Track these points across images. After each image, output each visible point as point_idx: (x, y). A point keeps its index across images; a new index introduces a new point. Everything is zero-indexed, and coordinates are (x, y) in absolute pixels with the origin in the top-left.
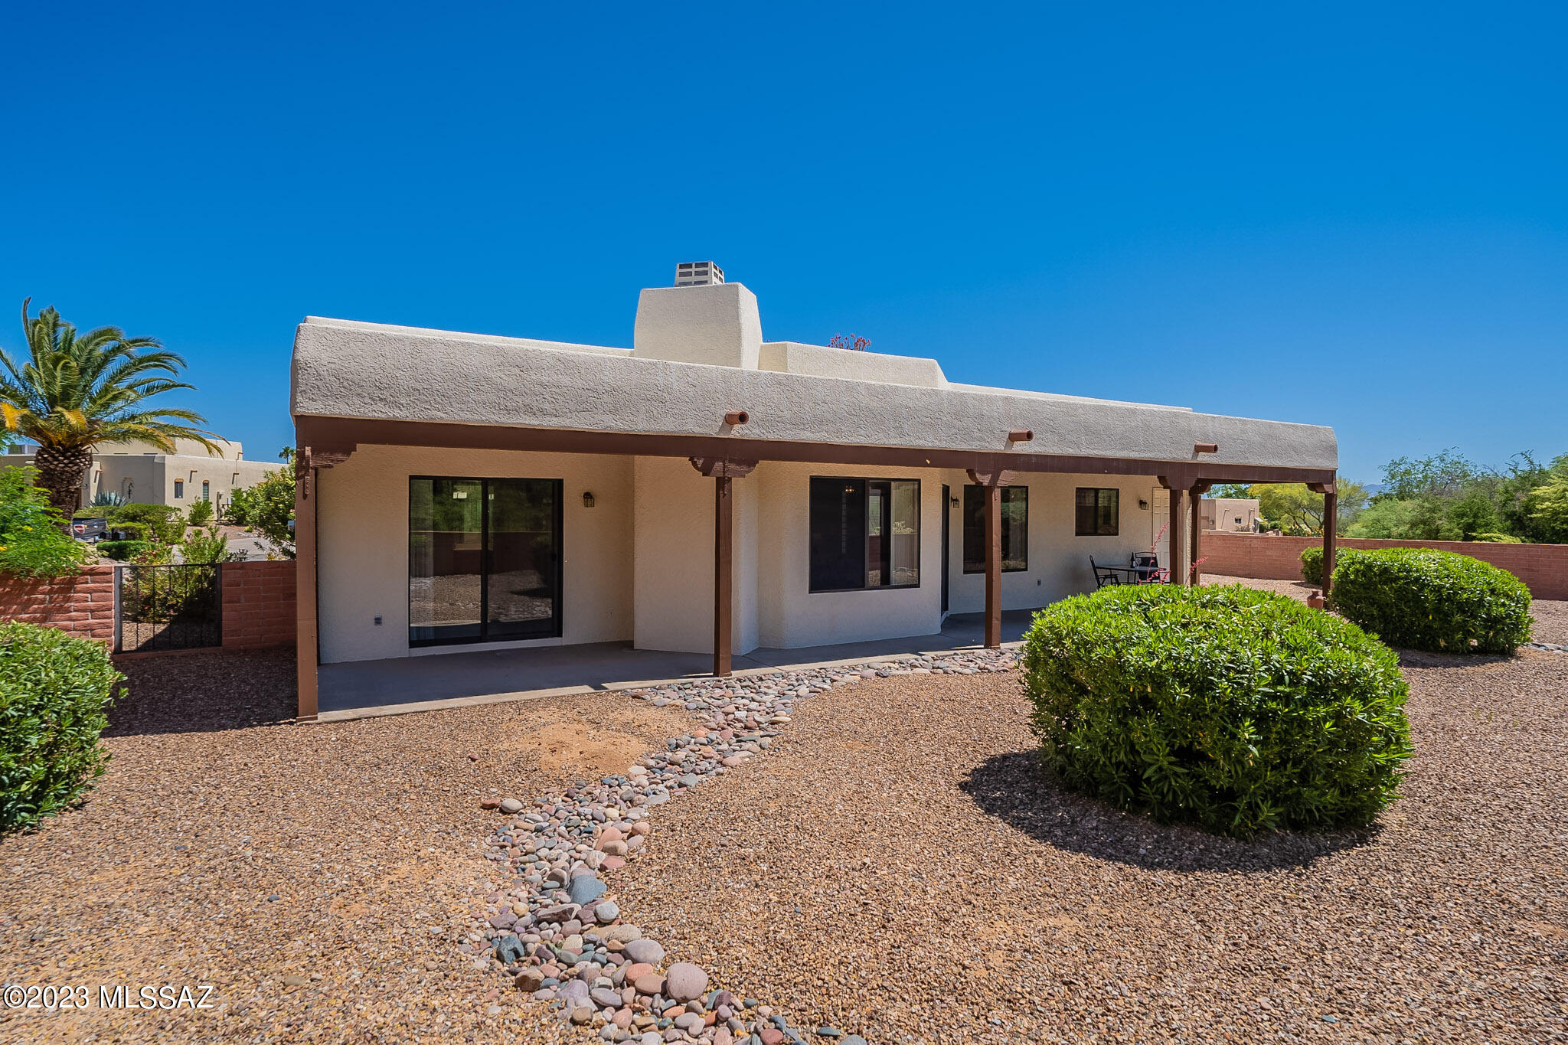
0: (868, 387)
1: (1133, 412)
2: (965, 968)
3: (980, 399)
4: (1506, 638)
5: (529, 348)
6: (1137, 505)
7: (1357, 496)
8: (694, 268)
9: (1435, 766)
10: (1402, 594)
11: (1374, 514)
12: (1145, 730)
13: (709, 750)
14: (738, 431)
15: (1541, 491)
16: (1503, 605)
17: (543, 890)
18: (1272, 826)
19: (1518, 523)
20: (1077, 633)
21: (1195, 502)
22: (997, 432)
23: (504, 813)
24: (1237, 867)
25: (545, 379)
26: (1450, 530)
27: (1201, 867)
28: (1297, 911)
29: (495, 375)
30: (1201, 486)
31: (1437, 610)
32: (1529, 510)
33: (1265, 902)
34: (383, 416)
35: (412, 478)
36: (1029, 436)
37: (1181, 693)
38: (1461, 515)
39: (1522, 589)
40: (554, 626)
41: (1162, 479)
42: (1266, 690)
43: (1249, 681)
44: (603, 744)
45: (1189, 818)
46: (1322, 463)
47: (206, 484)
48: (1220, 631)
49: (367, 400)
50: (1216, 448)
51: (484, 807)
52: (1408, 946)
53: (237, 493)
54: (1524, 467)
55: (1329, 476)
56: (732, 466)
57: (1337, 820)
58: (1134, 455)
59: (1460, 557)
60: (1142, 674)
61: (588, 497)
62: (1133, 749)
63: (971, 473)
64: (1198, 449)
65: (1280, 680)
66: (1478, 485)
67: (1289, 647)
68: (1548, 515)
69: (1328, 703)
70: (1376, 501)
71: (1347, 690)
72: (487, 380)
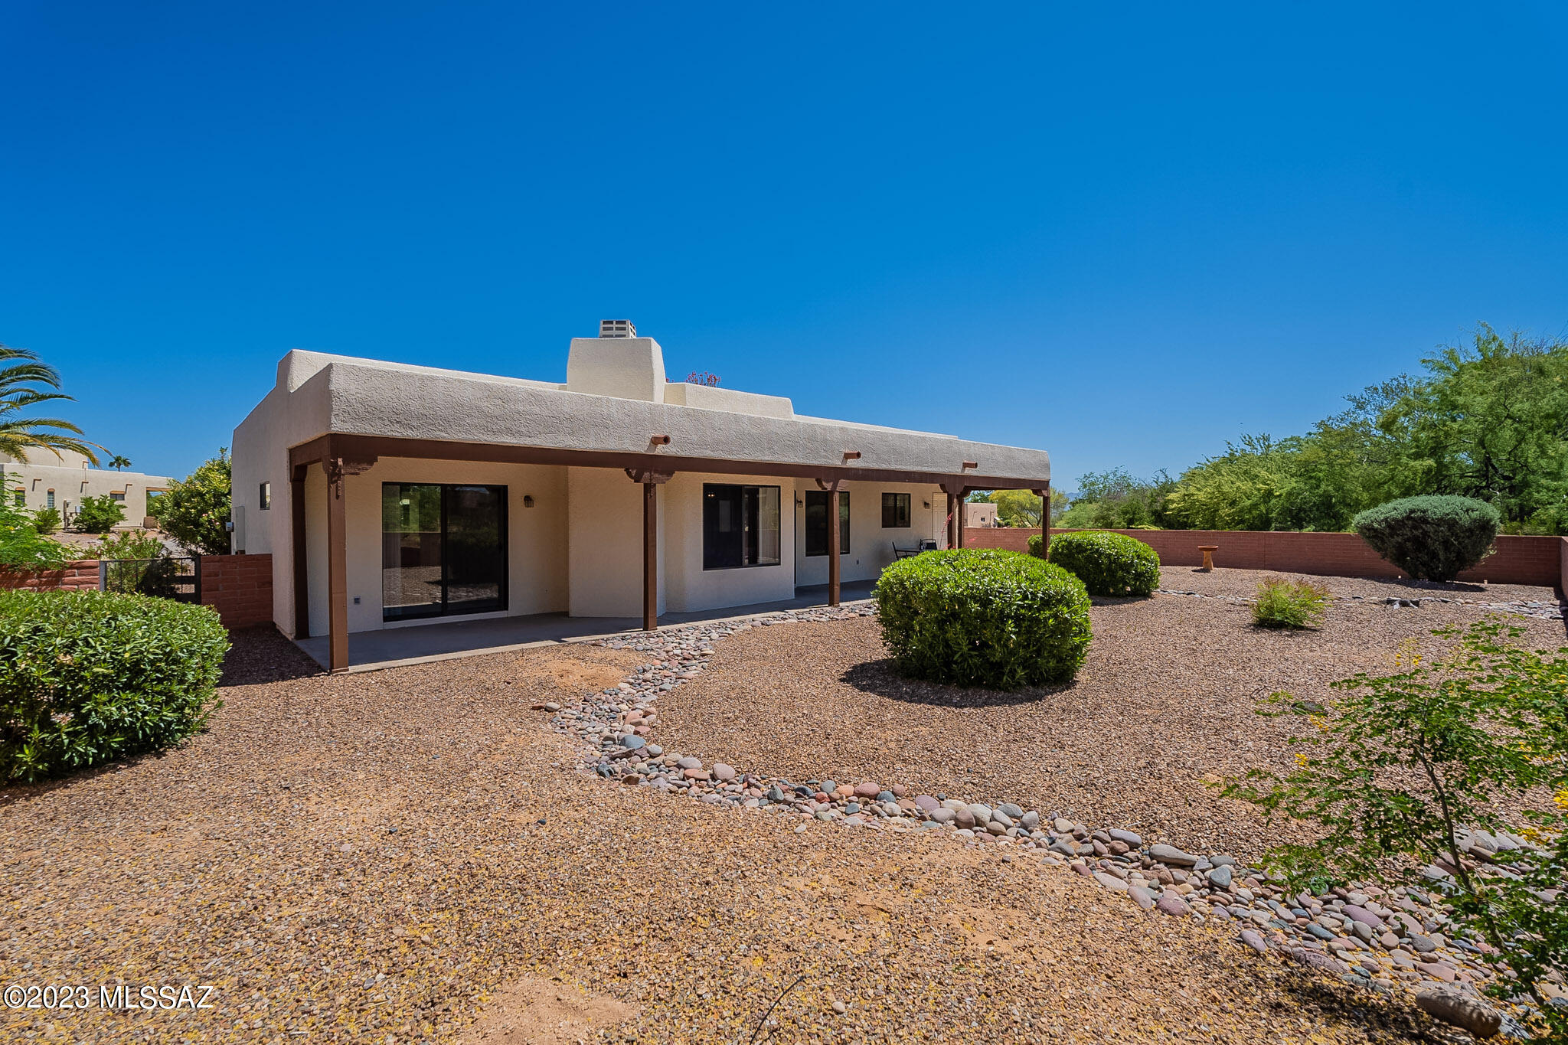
0: (750, 418)
1: (924, 439)
2: (877, 749)
3: (824, 428)
4: (1146, 585)
5: (508, 384)
6: (922, 506)
7: (1061, 500)
8: (614, 325)
9: (1105, 654)
10: (1089, 559)
11: (1072, 514)
12: (954, 631)
13: (666, 673)
14: (661, 450)
15: (1172, 496)
16: (1144, 565)
17: (604, 745)
18: (1023, 682)
19: (1159, 518)
20: (912, 578)
21: (961, 503)
22: (836, 452)
23: (549, 712)
24: (1006, 703)
25: (521, 409)
26: (1120, 523)
27: (987, 705)
28: (1037, 718)
29: (483, 404)
30: (966, 491)
31: (1109, 569)
32: (1165, 509)
33: (1021, 716)
34: (399, 435)
35: (384, 484)
36: (858, 455)
37: (975, 607)
38: (1125, 513)
39: (1154, 555)
40: (502, 603)
41: (942, 487)
42: (1020, 603)
43: (1010, 598)
44: (594, 670)
45: (978, 683)
46: (1041, 476)
47: (51, 493)
48: (994, 573)
49: (387, 422)
50: (976, 465)
51: (534, 708)
52: (1090, 725)
53: (88, 501)
54: (1162, 479)
55: (1045, 484)
56: (657, 475)
57: (1055, 678)
58: (925, 469)
59: (1121, 536)
60: (953, 598)
61: (528, 500)
62: (947, 645)
63: (819, 482)
64: (965, 465)
65: (1025, 597)
66: (1136, 491)
67: (1030, 579)
68: (1175, 512)
69: (1051, 609)
70: (1073, 504)
71: (1059, 601)
72: (478, 408)
